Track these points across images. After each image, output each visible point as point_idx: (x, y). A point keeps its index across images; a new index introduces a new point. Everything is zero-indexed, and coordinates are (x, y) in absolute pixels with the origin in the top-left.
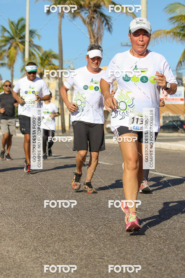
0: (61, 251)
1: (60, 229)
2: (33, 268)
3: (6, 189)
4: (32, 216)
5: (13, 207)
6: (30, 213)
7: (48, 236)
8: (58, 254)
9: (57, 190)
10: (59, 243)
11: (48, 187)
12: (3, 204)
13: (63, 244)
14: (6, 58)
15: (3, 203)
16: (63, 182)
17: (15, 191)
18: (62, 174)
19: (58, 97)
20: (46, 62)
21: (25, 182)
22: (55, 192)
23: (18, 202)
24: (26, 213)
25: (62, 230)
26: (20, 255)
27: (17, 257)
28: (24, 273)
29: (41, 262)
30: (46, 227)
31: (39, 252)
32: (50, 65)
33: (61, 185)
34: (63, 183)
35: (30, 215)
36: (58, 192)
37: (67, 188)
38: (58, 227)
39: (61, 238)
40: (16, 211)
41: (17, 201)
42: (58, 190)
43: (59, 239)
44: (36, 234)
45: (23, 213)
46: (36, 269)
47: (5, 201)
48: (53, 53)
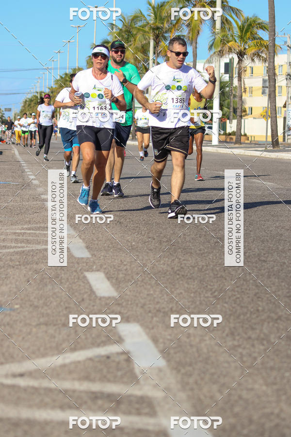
0: (272, 336)
1: (270, 300)
2: (228, 362)
3: (184, 235)
4: (226, 279)
5: (196, 264)
6: (223, 274)
7: (251, 312)
8: (269, 341)
9: (266, 237)
10: (269, 323)
11: (252, 233)
12: (180, 259)
13: (276, 325)
14: (185, 27)
15: (180, 257)
16: (275, 225)
17: (200, 239)
18: (272, 213)
19: (267, 90)
20: (248, 34)
21: (216, 224)
22: (263, 242)
23: (205, 256)
24: (217, 275)
25: (274, 303)
26: (208, 342)
27: (203, 345)
28: (213, 371)
29: (241, 353)
30: (249, 297)
31: (237, 338)
32: (254, 38)
33: (271, 231)
34: (275, 227)
35: (223, 277)
36: (268, 241)
37: (281, 235)
38: (268, 298)
39: (273, 315)
40: (200, 270)
41: (203, 255)
42: (268, 238)
43: (269, 317)
44: (233, 308)
45: (212, 274)
46: (233, 365)
47: (184, 254)
48: (260, 21)
